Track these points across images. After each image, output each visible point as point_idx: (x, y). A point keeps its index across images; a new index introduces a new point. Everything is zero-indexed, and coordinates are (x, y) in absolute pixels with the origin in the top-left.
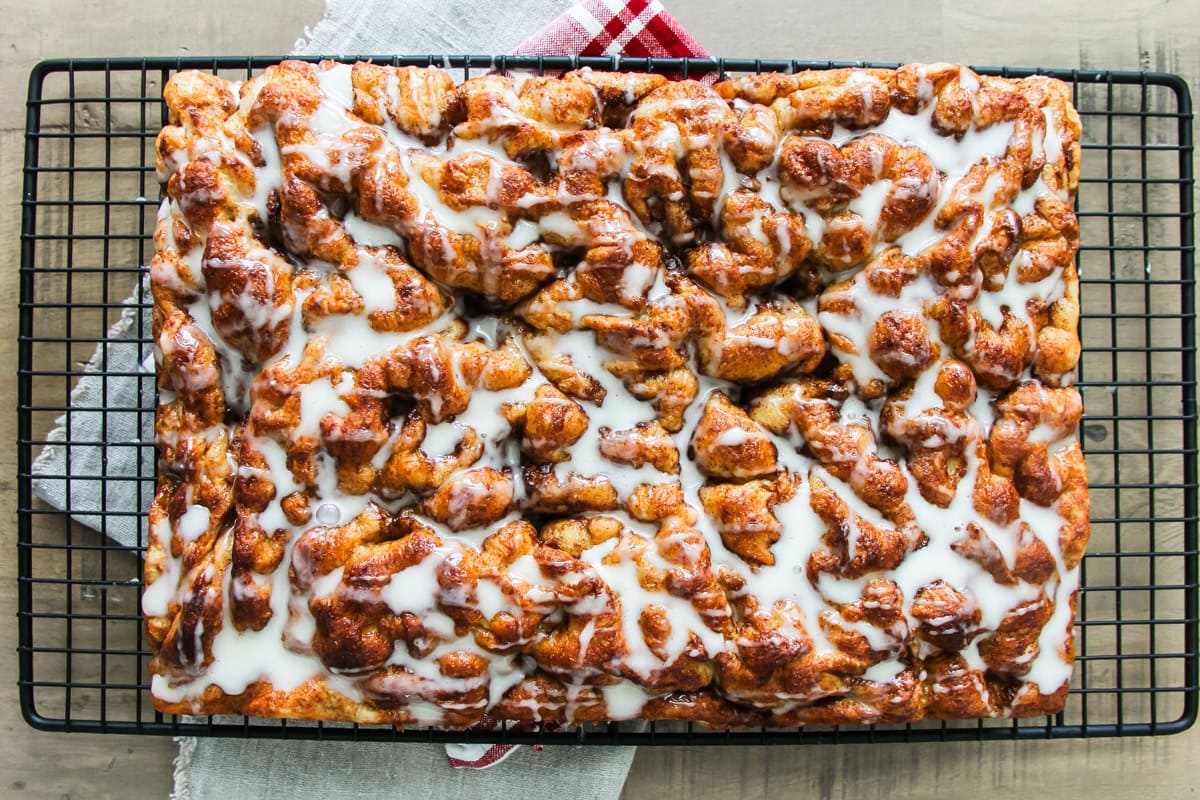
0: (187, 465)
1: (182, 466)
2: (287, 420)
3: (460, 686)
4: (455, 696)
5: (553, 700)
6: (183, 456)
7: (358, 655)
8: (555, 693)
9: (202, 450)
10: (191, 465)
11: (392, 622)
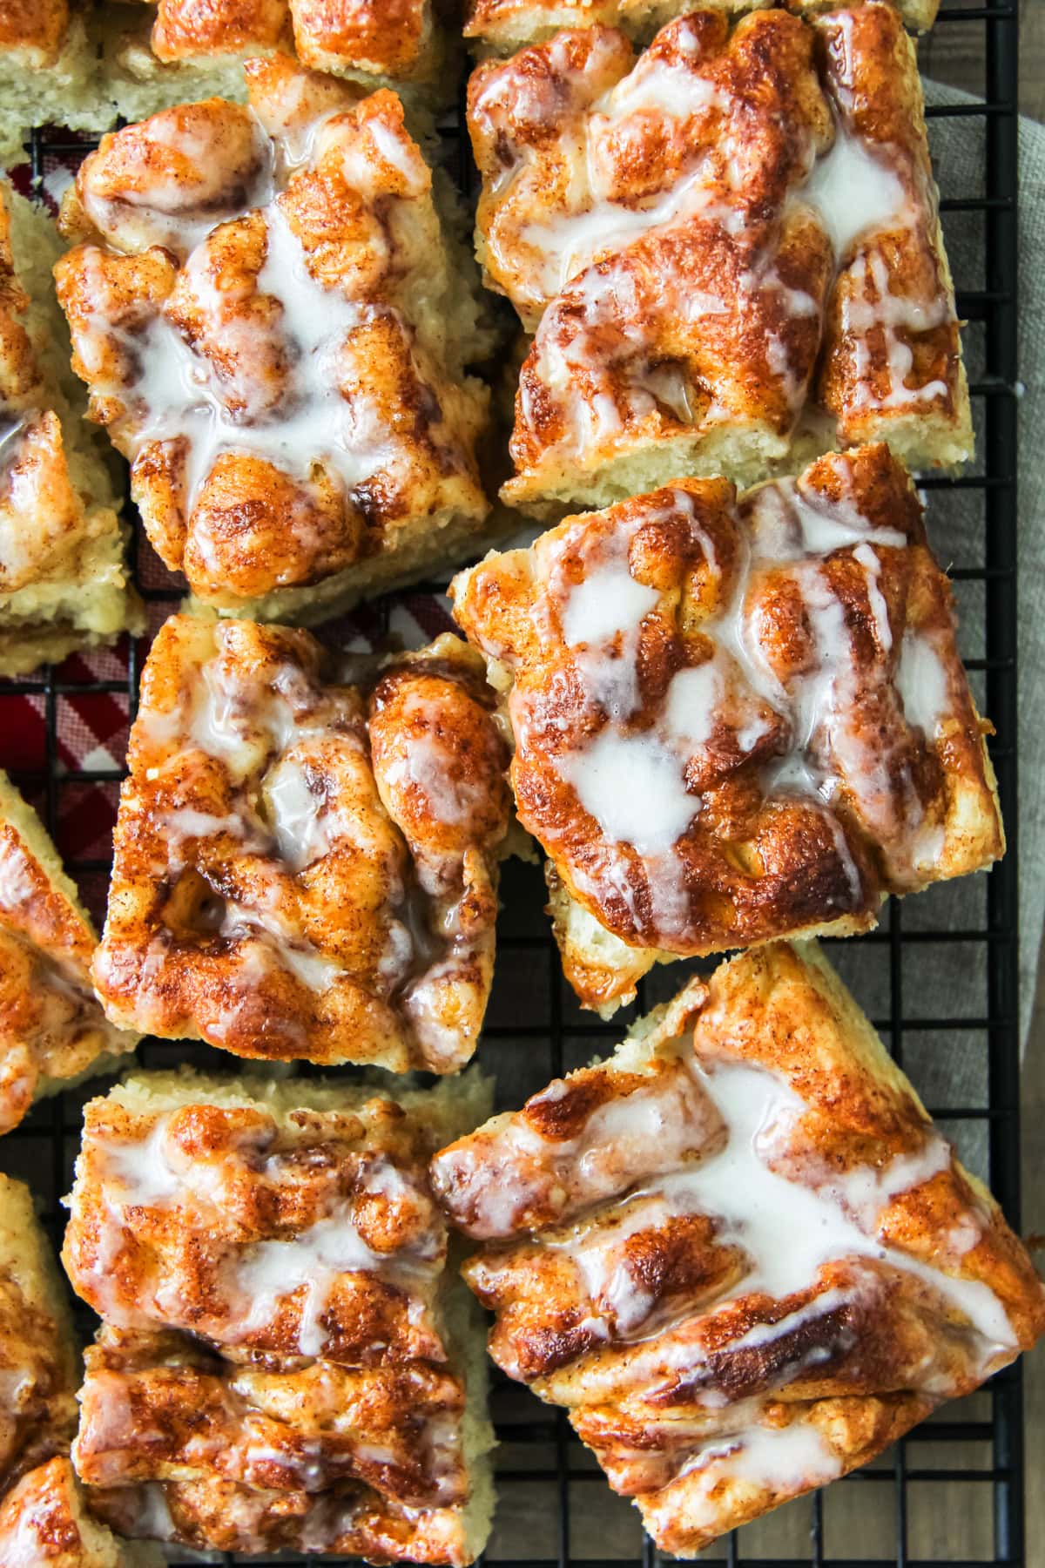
0: (309, 1459)
1: (313, 1470)
2: (182, 1237)
3: (829, 620)
4: (857, 622)
5: (878, 359)
6: (291, 1470)
7: (813, 874)
8: (858, 358)
9: (275, 1427)
10: (311, 1449)
11: (717, 810)
